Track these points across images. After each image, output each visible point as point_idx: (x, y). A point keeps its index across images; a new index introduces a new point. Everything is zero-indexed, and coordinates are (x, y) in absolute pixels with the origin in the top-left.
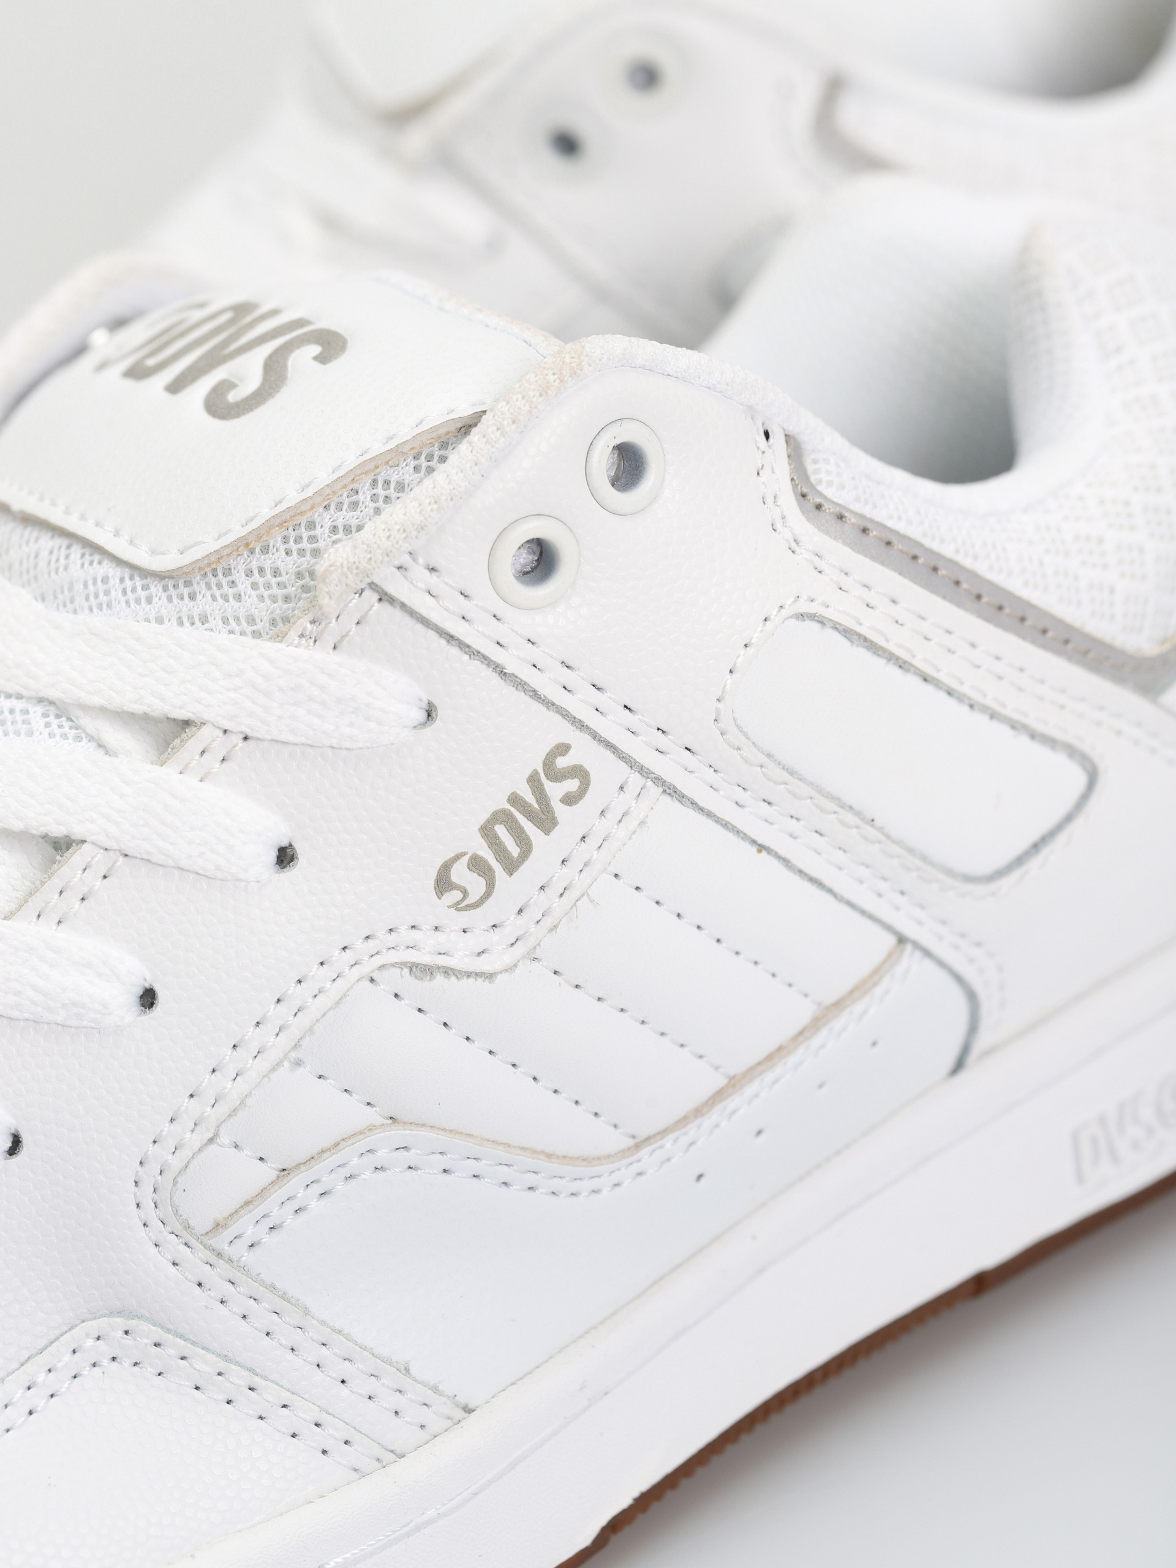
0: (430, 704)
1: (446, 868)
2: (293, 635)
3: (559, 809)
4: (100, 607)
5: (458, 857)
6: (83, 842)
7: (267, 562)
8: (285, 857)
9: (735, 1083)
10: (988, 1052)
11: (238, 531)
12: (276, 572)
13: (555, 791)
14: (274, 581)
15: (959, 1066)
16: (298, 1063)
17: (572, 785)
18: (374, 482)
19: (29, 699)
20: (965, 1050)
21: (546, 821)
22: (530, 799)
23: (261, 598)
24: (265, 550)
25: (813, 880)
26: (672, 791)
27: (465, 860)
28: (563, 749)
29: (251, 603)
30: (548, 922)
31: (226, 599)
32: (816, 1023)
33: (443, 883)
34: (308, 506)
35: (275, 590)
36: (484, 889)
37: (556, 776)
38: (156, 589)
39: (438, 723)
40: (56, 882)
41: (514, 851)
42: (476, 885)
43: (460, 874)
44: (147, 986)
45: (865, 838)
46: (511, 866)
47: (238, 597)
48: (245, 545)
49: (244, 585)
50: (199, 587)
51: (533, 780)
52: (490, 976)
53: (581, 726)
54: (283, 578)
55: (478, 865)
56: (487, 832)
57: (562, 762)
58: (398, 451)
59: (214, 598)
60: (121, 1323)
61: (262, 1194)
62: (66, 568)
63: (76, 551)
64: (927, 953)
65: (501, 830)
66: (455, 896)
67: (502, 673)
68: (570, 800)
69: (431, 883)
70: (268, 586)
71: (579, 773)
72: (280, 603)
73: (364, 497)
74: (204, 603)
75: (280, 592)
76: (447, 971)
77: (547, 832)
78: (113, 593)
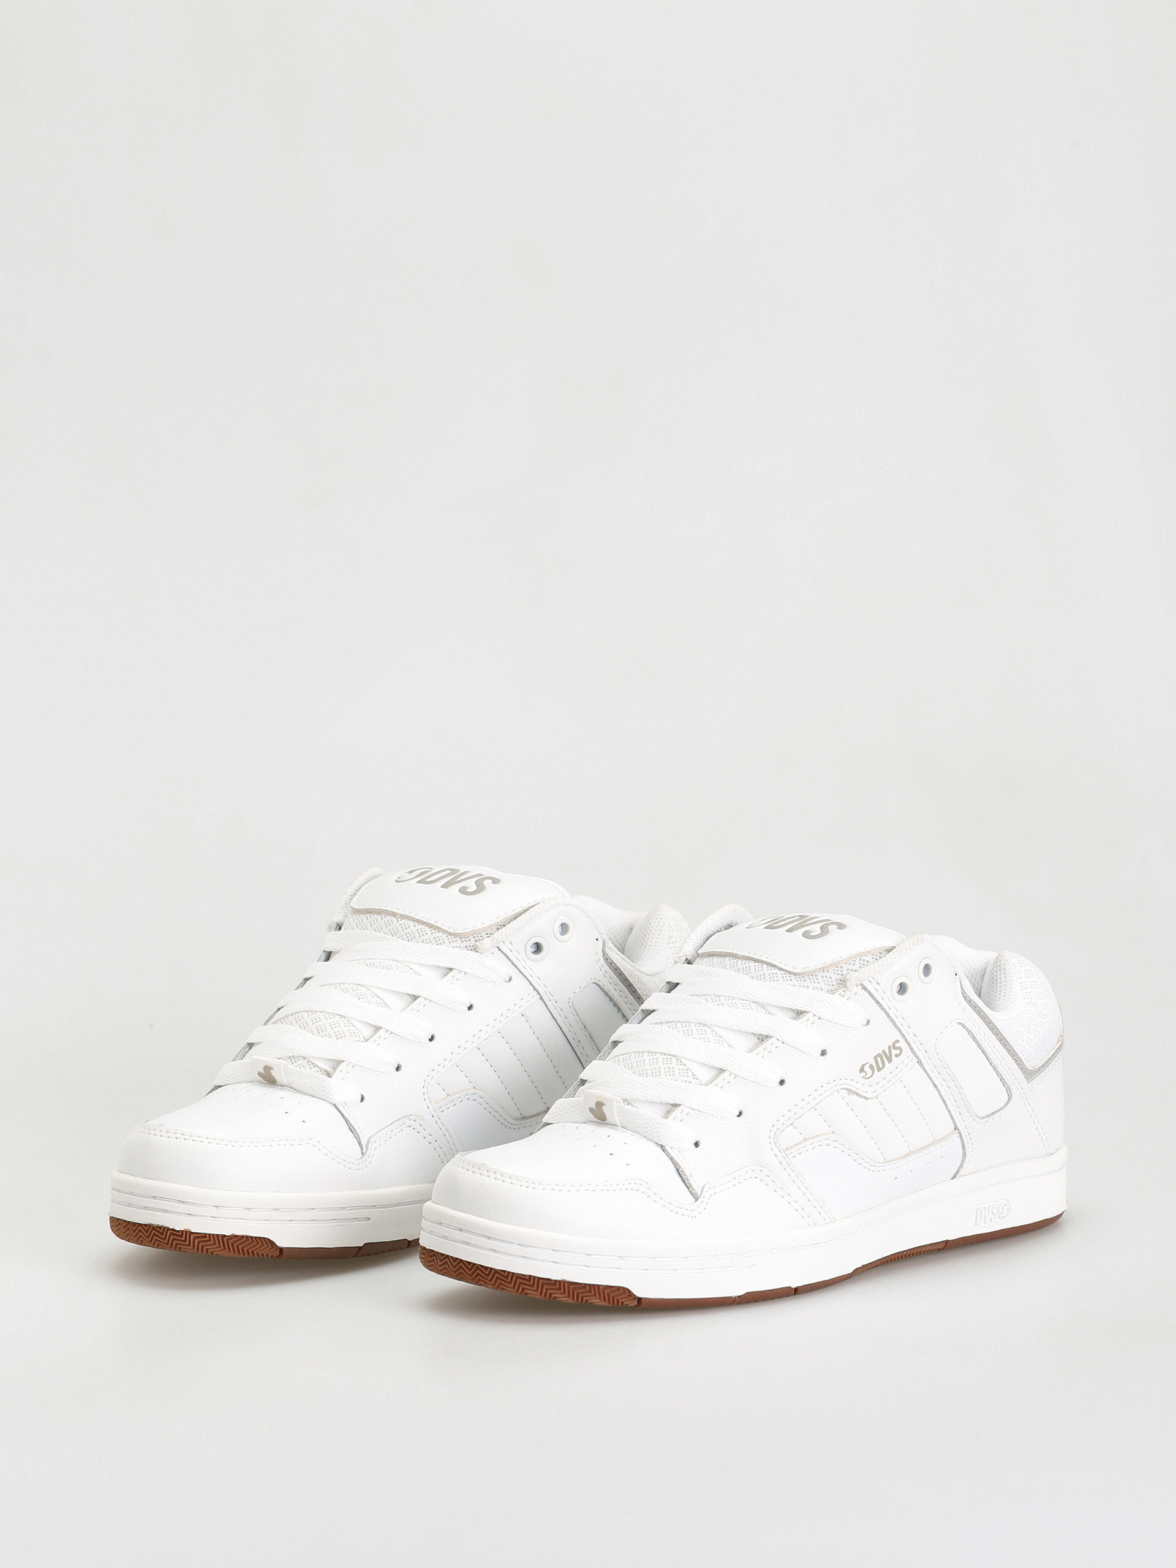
0: (869, 1020)
1: (864, 1065)
2: (837, 994)
3: (893, 1057)
4: (774, 980)
5: (867, 1063)
6: (772, 1037)
7: (828, 975)
8: (823, 1053)
9: (911, 1153)
10: (960, 1176)
11: (820, 965)
12: (830, 978)
13: (894, 1052)
14: (830, 980)
15: (954, 1177)
16: (815, 1110)
17: (898, 1052)
18: (860, 960)
19: (750, 1001)
20: (958, 1172)
21: (890, 1060)
22: (888, 1053)
23: (825, 984)
24: (828, 972)
25: (943, 1100)
26: (920, 1062)
27: (868, 1065)
28: (898, 1041)
29: (822, 984)
30: (884, 1088)
31: (815, 982)
32: (932, 1144)
33: (862, 1070)
34: (842, 962)
35: (829, 983)
36: (871, 1074)
37: (895, 1048)
38: (793, 977)
39: (869, 1026)
40: (763, 1046)
41: (881, 1066)
42: (869, 1072)
43: (867, 1068)
44: (783, 1079)
45: (959, 1092)
46: (879, 1070)
47: (818, 983)
48: (823, 969)
49: (821, 980)
50: (806, 978)
51: (889, 1047)
52: (866, 1098)
53: (904, 1036)
54: (832, 980)
55: (871, 1067)
56: (875, 1058)
57: (897, 1045)
58: (869, 952)
59: (811, 982)
60: (760, 1168)
61: (800, 1143)
62: (750, 973)
63: (765, 966)
64: (961, 1136)
65: (879, 1059)
66: (864, 1074)
67: (888, 1016)
68: (897, 1056)
69: (859, 1070)
70: (828, 981)
71: (900, 1049)
72: (831, 986)
73: (857, 962)
74: (808, 983)
75: (831, 983)
76: (857, 1094)
77: (889, 1063)
78: (766, 978)
